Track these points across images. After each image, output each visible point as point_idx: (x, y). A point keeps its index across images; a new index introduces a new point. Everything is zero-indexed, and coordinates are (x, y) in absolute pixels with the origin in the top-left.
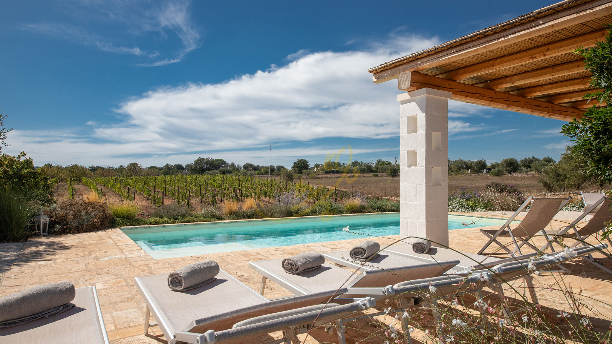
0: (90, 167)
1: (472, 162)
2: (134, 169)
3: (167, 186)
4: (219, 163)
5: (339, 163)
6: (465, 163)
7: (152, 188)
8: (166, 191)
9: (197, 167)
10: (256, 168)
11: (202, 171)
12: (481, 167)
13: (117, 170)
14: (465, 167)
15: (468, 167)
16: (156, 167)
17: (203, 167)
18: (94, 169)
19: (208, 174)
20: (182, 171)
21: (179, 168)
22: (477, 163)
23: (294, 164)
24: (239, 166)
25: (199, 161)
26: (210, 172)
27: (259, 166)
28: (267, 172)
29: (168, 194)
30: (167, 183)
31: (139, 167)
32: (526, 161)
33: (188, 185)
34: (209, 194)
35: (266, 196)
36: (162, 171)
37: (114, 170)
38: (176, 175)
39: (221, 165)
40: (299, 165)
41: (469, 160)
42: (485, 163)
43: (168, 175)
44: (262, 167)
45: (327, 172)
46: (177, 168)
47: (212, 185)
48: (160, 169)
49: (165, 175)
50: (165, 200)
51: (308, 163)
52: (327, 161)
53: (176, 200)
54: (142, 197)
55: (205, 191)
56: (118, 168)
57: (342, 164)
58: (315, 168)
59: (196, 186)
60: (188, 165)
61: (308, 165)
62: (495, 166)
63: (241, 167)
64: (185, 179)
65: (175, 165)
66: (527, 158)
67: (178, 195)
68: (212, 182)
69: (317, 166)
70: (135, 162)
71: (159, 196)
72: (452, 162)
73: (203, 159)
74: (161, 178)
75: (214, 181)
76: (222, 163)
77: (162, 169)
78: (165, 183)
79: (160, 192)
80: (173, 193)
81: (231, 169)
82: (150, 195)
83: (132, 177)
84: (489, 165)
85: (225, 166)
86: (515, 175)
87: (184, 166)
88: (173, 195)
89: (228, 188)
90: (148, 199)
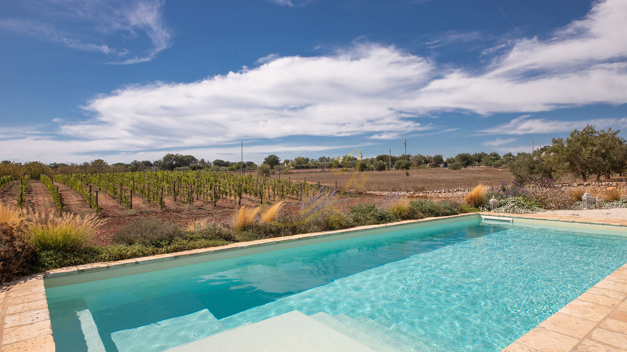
0: (52, 164)
1: (430, 157)
2: (99, 166)
3: (135, 184)
4: (189, 160)
5: (308, 159)
6: (424, 158)
7: (118, 186)
8: (135, 188)
9: (166, 163)
10: (227, 164)
11: (172, 168)
12: (438, 161)
13: (81, 167)
14: (423, 161)
15: (427, 162)
16: (122, 164)
17: (172, 164)
18: (56, 166)
19: (179, 170)
20: (150, 167)
21: (147, 164)
22: (434, 158)
23: (265, 159)
24: (209, 163)
25: (168, 158)
26: (181, 168)
27: (229, 162)
28: (238, 168)
29: (137, 192)
30: (135, 180)
31: (105, 163)
32: (476, 156)
33: (159, 182)
34: (184, 191)
35: (246, 192)
36: (129, 167)
37: (77, 167)
38: (144, 171)
39: (191, 161)
40: (270, 161)
41: (428, 156)
42: (442, 158)
43: (135, 171)
44: (233, 164)
45: (297, 168)
46: (145, 164)
47: (186, 182)
48: (127, 166)
49: (132, 171)
50: (133, 199)
51: (279, 158)
52: (297, 157)
53: (146, 199)
54: (107, 195)
55: (179, 188)
56: (82, 165)
57: (310, 160)
58: (286, 164)
59: (168, 182)
60: (157, 162)
61: (279, 160)
62: (450, 161)
63: (211, 163)
64: (156, 175)
65: (143, 162)
66: (477, 153)
67: (149, 193)
68: (185, 178)
69: (287, 162)
70: (100, 159)
71: (126, 194)
72: (412, 157)
73: (173, 155)
74: (128, 174)
75: (188, 177)
76: (193, 159)
77: (129, 165)
78: (133, 180)
79: (127, 190)
80: (143, 191)
81: (201, 165)
82: (116, 193)
83: (95, 174)
84: (445, 160)
85: (194, 162)
86: (470, 168)
87: (152, 163)
88: (143, 193)
89: (204, 185)
90: (114, 198)
